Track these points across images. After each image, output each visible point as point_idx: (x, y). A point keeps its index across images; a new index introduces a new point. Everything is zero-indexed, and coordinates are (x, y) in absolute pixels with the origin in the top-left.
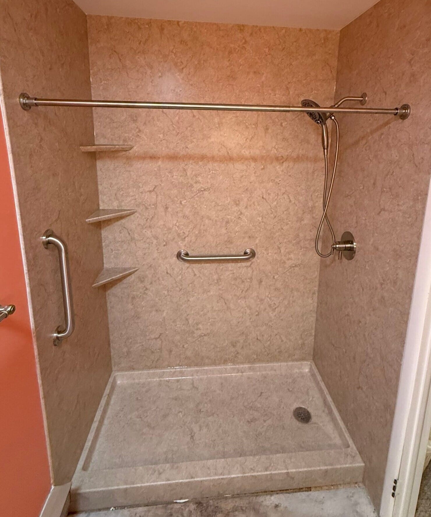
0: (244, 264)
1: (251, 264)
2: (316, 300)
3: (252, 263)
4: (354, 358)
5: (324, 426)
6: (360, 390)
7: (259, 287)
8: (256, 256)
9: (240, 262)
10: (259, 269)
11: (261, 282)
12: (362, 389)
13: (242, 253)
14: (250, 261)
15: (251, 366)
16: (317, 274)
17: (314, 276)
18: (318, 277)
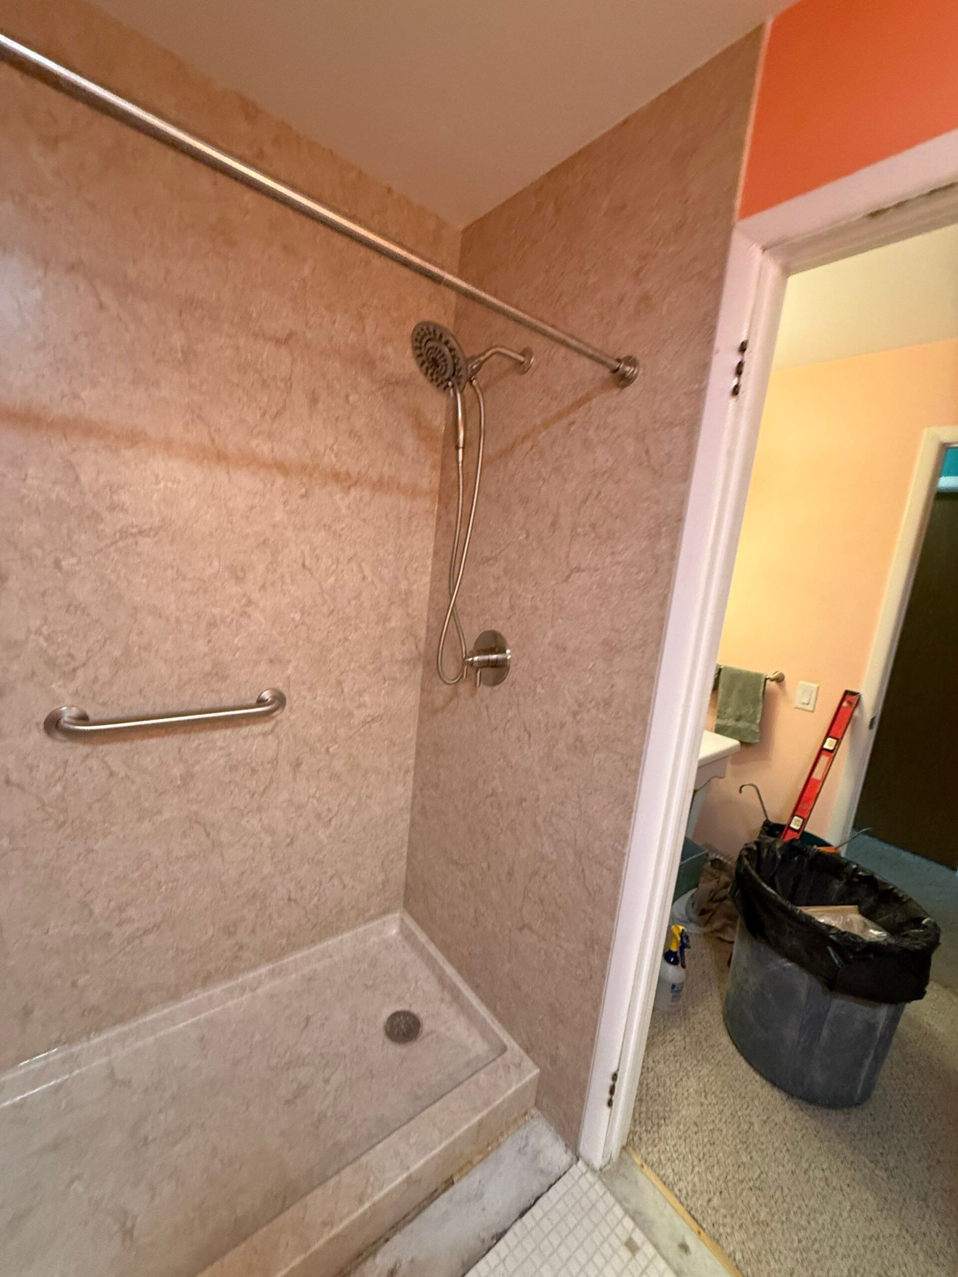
0: (257, 729)
1: (275, 726)
2: (410, 785)
3: (277, 722)
4: (510, 874)
5: (448, 1029)
6: (526, 931)
7: (295, 779)
8: (287, 707)
9: (247, 725)
10: (295, 736)
11: (297, 765)
12: (530, 928)
13: (254, 702)
14: (273, 718)
15: (275, 965)
16: (413, 732)
17: (408, 736)
18: (415, 736)
